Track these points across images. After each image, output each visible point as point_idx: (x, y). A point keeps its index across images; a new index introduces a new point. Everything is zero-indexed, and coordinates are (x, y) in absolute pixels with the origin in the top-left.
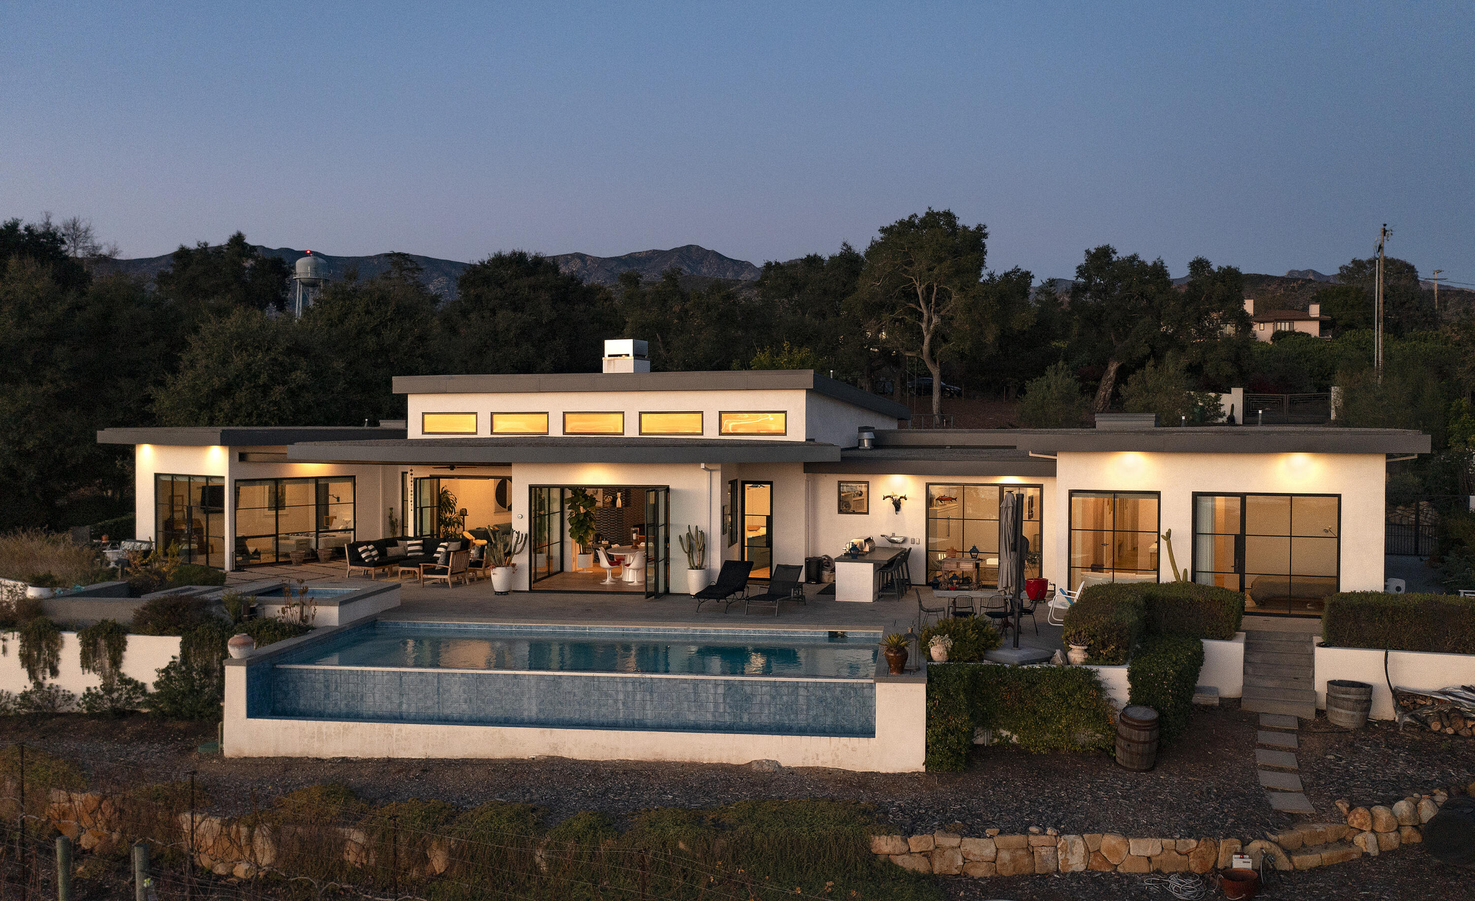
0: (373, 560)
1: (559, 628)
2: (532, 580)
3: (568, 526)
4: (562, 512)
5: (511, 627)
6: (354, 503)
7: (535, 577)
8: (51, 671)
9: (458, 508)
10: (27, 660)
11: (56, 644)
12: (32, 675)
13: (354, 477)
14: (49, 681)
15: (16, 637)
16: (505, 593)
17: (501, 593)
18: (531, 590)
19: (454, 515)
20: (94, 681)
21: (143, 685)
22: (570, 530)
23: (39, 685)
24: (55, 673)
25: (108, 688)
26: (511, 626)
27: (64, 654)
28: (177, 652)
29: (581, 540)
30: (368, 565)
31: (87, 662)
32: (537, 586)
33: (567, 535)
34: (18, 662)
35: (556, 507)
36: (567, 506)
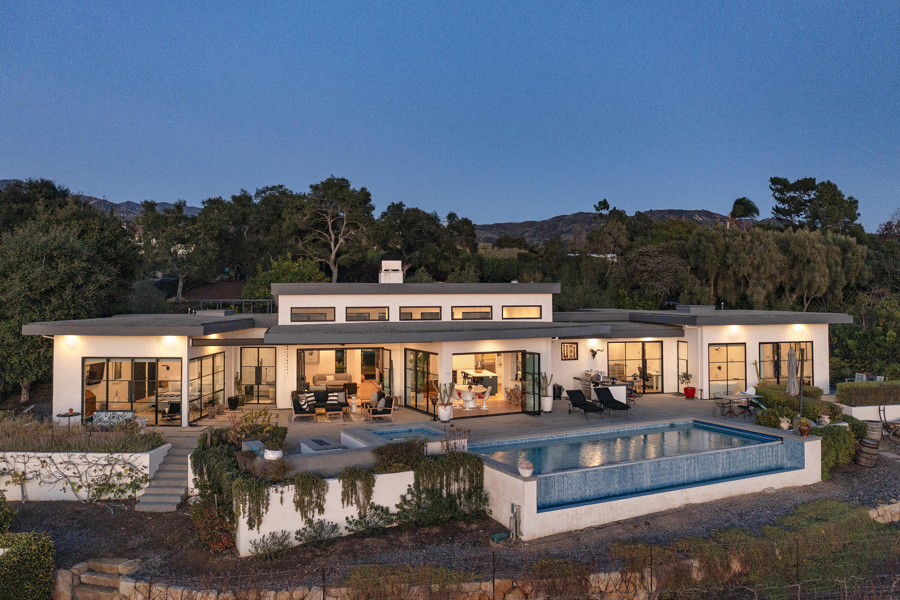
8: (319, 510)
10: (300, 505)
11: (323, 490)
12: (304, 514)
14: (317, 517)
15: (290, 488)
20: (353, 512)
21: (387, 508)
23: (310, 522)
24: (321, 510)
25: (362, 517)
27: (328, 496)
28: (412, 481)
31: (346, 497)
34: (293, 506)
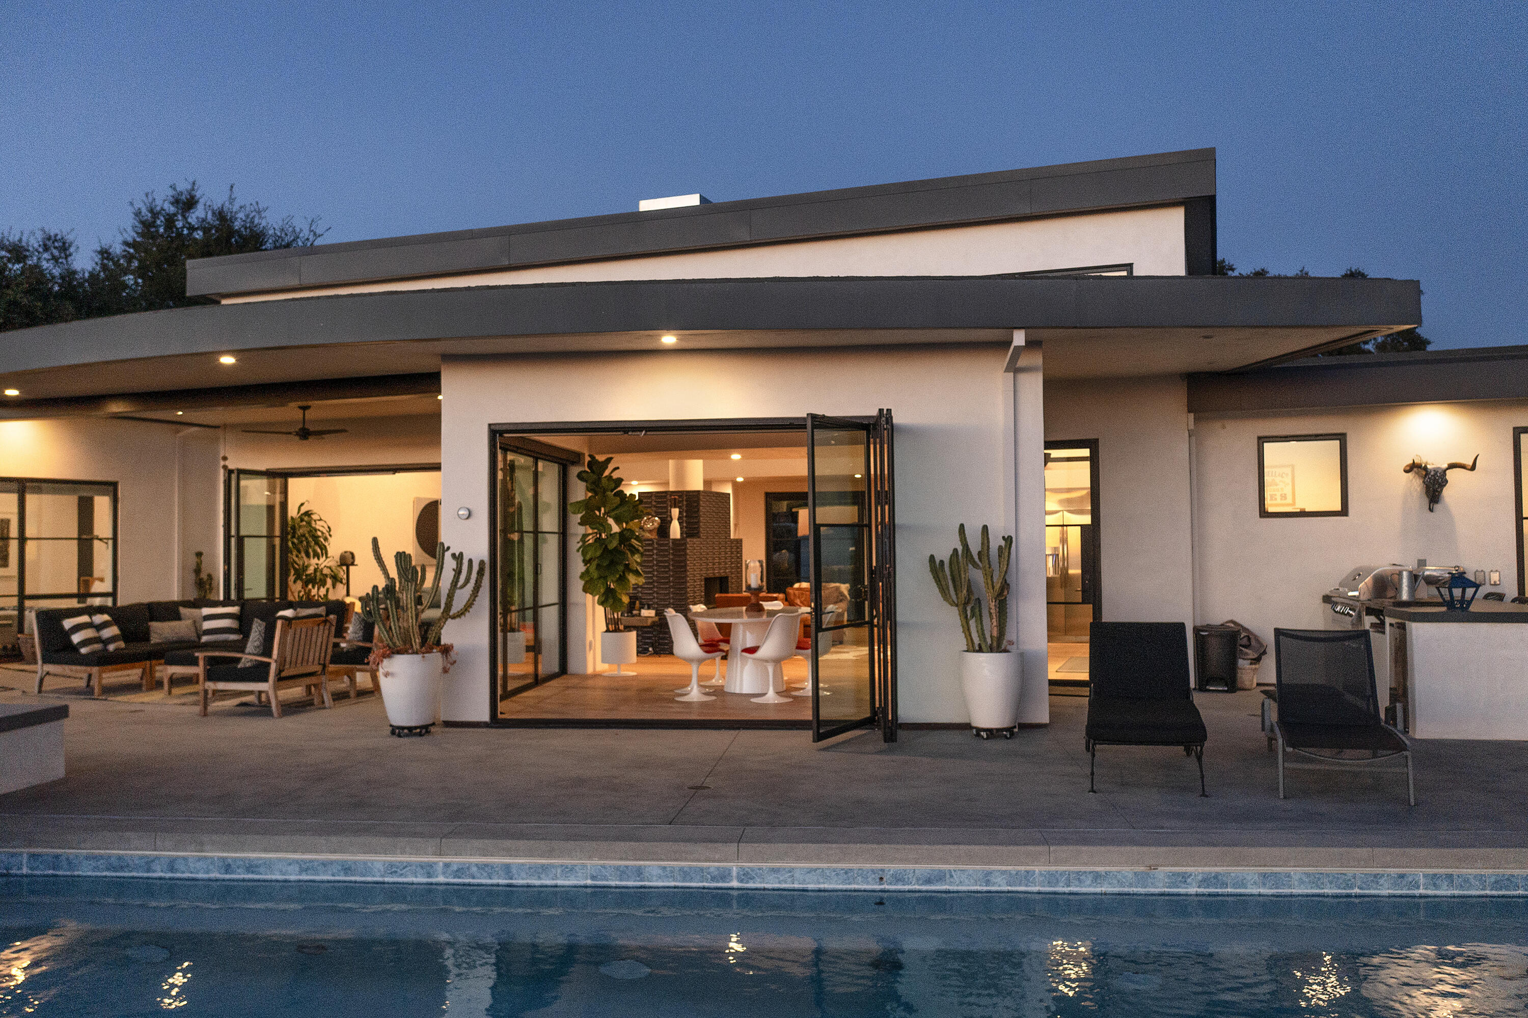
0: (105, 650)
1: (622, 873)
2: (499, 692)
3: (577, 566)
4: (564, 534)
5: (428, 869)
6: (115, 539)
7: (505, 686)
9: (335, 548)
13: (114, 485)
16: (423, 731)
17: (410, 729)
18: (496, 722)
19: (323, 562)
22: (582, 576)
26: (431, 865)
29: (608, 598)
30: (85, 661)
32: (507, 709)
33: (576, 585)
35: (549, 522)
36: (575, 519)
